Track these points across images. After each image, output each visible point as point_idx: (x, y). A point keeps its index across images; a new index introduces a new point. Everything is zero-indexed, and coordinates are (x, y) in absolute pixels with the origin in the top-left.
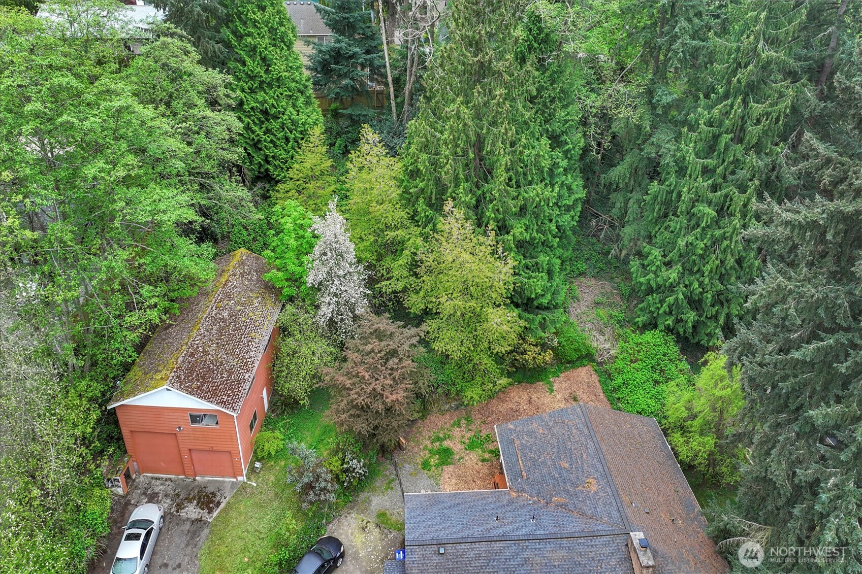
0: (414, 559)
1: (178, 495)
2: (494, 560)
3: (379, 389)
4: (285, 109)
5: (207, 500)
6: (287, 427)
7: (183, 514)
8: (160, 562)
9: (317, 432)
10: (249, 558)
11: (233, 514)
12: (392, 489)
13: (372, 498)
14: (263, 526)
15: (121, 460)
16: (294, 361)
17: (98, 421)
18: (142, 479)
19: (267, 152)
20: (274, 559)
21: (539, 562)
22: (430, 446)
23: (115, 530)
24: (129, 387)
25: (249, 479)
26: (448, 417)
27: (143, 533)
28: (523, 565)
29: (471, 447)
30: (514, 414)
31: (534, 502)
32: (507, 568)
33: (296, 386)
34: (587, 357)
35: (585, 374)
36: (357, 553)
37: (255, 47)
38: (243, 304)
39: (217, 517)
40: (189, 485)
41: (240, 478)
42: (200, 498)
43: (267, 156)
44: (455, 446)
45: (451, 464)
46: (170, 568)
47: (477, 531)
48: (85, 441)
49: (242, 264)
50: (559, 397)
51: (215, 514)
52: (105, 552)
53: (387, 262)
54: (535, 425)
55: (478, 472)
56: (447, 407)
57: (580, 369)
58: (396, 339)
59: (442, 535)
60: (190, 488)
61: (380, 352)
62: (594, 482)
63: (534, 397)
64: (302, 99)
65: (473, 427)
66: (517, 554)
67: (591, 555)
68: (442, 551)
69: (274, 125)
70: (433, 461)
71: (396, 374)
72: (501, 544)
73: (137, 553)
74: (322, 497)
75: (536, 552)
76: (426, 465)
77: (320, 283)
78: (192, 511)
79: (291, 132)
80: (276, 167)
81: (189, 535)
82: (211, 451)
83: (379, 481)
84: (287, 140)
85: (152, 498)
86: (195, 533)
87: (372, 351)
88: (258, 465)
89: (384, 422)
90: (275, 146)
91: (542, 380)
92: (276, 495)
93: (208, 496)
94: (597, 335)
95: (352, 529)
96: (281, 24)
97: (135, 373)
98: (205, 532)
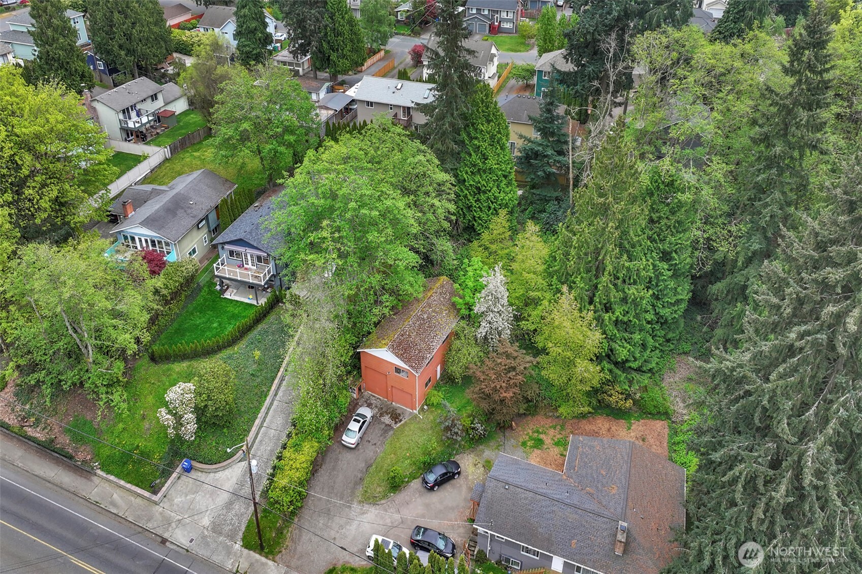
0: (490, 485)
1: (382, 408)
2: (535, 504)
3: (498, 387)
4: (491, 188)
5: (396, 417)
6: (447, 392)
7: (382, 419)
8: (367, 439)
9: (464, 401)
10: (410, 454)
11: (407, 428)
12: (499, 449)
13: (486, 450)
14: (421, 441)
15: (357, 380)
16: (458, 355)
17: (351, 356)
18: (366, 393)
19: (475, 214)
20: (422, 459)
21: (560, 515)
22: (531, 434)
23: (349, 415)
24: (369, 343)
25: (419, 413)
26: (550, 421)
27: (362, 421)
28: (550, 513)
29: (557, 444)
30: (595, 434)
31: (575, 486)
33: (456, 370)
34: (663, 414)
35: (659, 425)
36: (467, 476)
37: (479, 147)
38: (436, 313)
39: (399, 427)
40: (389, 406)
41: (415, 411)
42: (392, 414)
43: (474, 216)
44: (547, 440)
45: (540, 449)
46: (371, 443)
47: (531, 486)
48: (345, 365)
49: (442, 286)
50: (632, 434)
51: (398, 425)
52: (343, 423)
53: (529, 309)
54: (596, 443)
55: (556, 460)
56: (551, 414)
57: (658, 421)
58: (517, 361)
59: (510, 480)
61: (505, 365)
62: (616, 488)
63: (613, 428)
64: (505, 182)
66: (549, 506)
67: (593, 524)
68: (507, 487)
69: (483, 197)
70: (529, 443)
71: (512, 382)
72: (542, 497)
73: (357, 430)
74: (454, 437)
75: (560, 510)
76: (524, 444)
77: (483, 313)
78: (387, 419)
79: (492, 203)
80: (479, 224)
81: (383, 431)
82: (402, 390)
83: (493, 443)
84: (490, 208)
85: (369, 405)
86: (386, 431)
87: (501, 364)
88: (425, 407)
89: (499, 408)
90: (481, 210)
91: (625, 419)
92: (432, 427)
93: (396, 414)
94: (679, 402)
95: (468, 462)
96: (499, 132)
97: (373, 337)
98: (391, 433)
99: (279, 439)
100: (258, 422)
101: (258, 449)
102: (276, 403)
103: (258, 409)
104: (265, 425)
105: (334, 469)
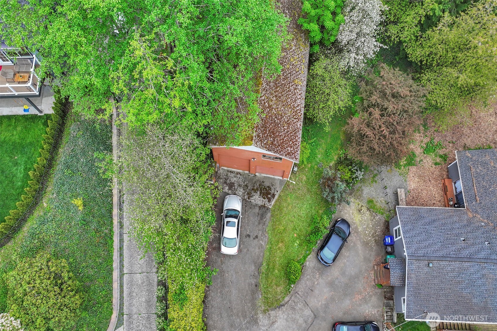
0: (412, 268)
1: (247, 186)
2: (463, 274)
5: (267, 192)
7: (253, 201)
8: (245, 233)
10: (297, 234)
11: (284, 204)
12: (376, 182)
13: (363, 188)
14: (303, 213)
18: (221, 171)
21: (491, 277)
25: (290, 178)
27: (237, 221)
28: (481, 278)
29: (427, 150)
32: (471, 279)
36: (357, 228)
39: (274, 206)
40: (253, 180)
41: (285, 179)
42: (261, 190)
44: (417, 149)
45: (414, 165)
46: (252, 238)
47: (452, 251)
51: (273, 202)
54: (488, 158)
55: (433, 174)
59: (430, 252)
60: (254, 181)
65: (428, 134)
66: (478, 271)
68: (430, 265)
70: (403, 162)
72: (469, 264)
73: (235, 234)
75: (491, 271)
76: (398, 165)
78: (257, 199)
81: (259, 217)
82: (271, 168)
83: (367, 175)
85: (232, 190)
86: (262, 215)
88: (295, 169)
92: (308, 190)
93: (266, 189)
95: (352, 210)
98: (269, 215)
99: (150, 284)
100: (116, 274)
101: (130, 305)
102: (126, 237)
103: (109, 257)
104: (125, 271)
105: (223, 286)
